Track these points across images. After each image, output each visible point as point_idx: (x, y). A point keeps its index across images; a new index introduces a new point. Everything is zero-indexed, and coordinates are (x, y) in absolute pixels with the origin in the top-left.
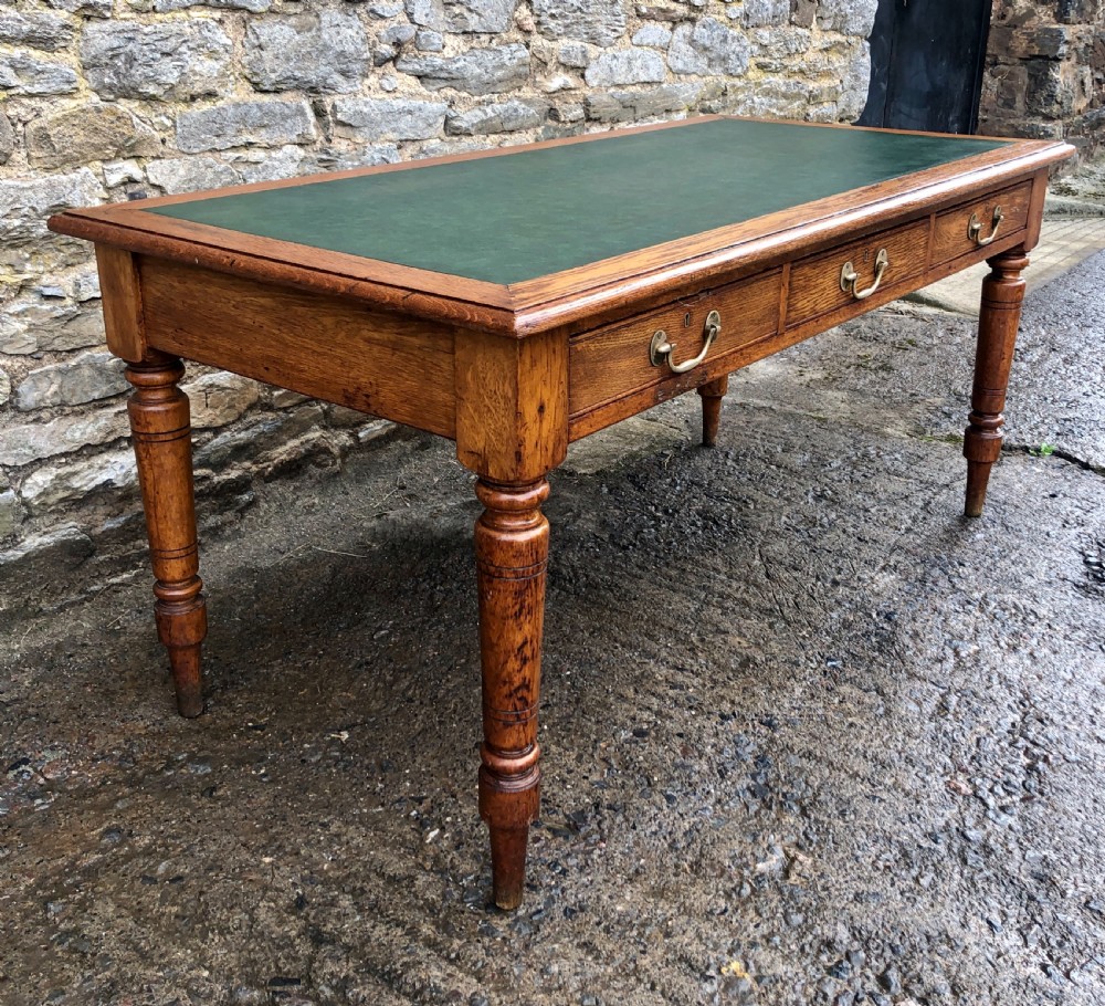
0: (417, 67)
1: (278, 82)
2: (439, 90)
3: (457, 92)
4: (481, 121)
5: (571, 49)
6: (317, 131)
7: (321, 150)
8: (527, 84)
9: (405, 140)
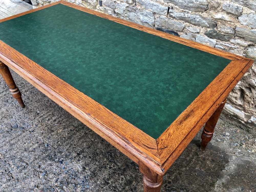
2: (168, 3)
3: (174, 5)
4: (181, 17)
5: (228, 6)
6: (133, 2)
7: (134, 6)
8: (207, 12)
9: (155, 13)
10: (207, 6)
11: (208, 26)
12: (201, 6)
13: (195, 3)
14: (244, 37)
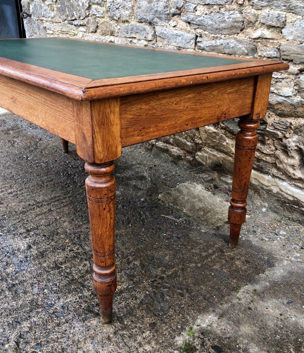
0: (185, 18)
1: (140, 19)
2: (195, 29)
3: (203, 31)
4: (212, 46)
5: (267, 15)
6: (153, 37)
7: (153, 44)
8: (243, 33)
9: (180, 47)
10: (242, 24)
11: (246, 52)
12: (235, 24)
13: (228, 21)
14: (292, 58)
